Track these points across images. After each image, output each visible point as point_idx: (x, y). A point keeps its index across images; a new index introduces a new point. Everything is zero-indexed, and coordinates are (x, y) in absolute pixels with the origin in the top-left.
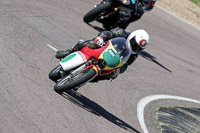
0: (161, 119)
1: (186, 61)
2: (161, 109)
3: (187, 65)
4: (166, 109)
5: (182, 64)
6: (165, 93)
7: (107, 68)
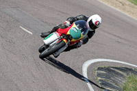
0: (99, 75)
1: (116, 36)
2: (99, 69)
3: (116, 38)
4: (102, 68)
5: (113, 37)
6: (101, 57)
7: (73, 40)
